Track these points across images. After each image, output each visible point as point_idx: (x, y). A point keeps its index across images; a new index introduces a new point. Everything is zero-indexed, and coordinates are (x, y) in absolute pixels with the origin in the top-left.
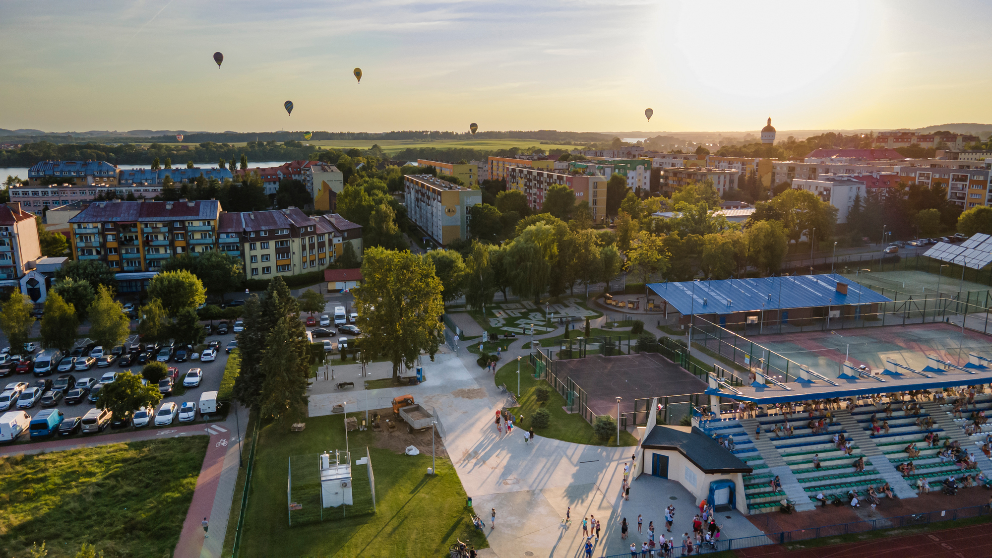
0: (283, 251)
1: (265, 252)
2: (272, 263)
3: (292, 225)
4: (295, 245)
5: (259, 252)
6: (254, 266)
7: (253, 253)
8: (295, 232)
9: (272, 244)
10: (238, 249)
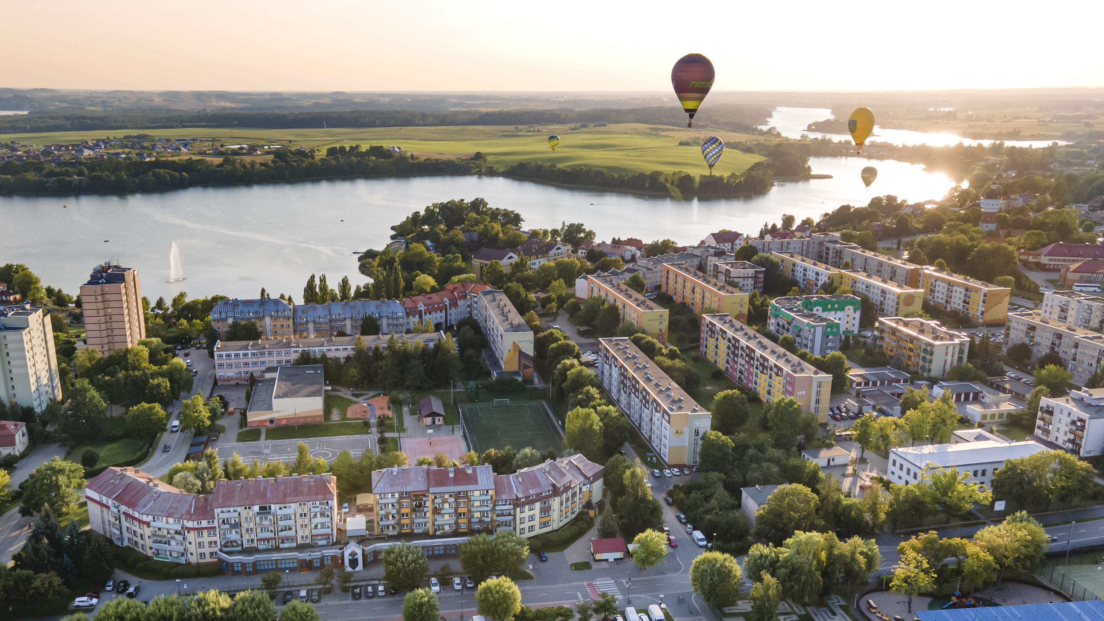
0: (546, 511)
1: (532, 513)
2: (536, 523)
3: (553, 485)
4: (555, 503)
5: (527, 513)
6: (522, 526)
7: (522, 515)
8: (556, 491)
9: (538, 505)
10: (510, 515)
